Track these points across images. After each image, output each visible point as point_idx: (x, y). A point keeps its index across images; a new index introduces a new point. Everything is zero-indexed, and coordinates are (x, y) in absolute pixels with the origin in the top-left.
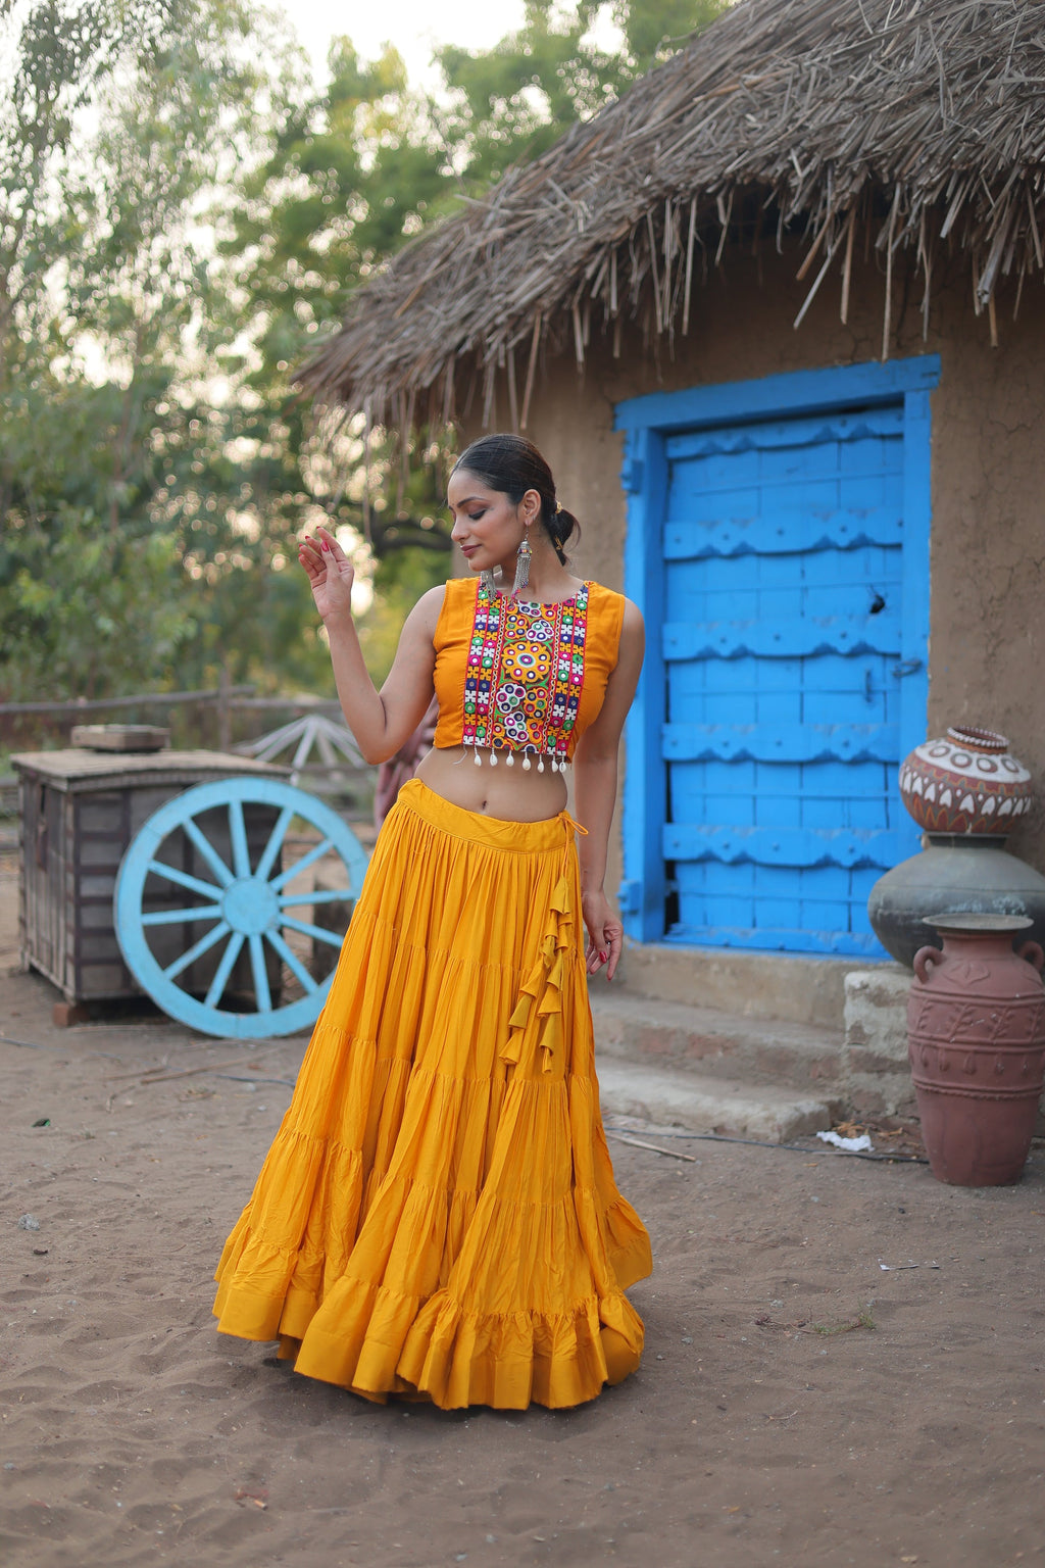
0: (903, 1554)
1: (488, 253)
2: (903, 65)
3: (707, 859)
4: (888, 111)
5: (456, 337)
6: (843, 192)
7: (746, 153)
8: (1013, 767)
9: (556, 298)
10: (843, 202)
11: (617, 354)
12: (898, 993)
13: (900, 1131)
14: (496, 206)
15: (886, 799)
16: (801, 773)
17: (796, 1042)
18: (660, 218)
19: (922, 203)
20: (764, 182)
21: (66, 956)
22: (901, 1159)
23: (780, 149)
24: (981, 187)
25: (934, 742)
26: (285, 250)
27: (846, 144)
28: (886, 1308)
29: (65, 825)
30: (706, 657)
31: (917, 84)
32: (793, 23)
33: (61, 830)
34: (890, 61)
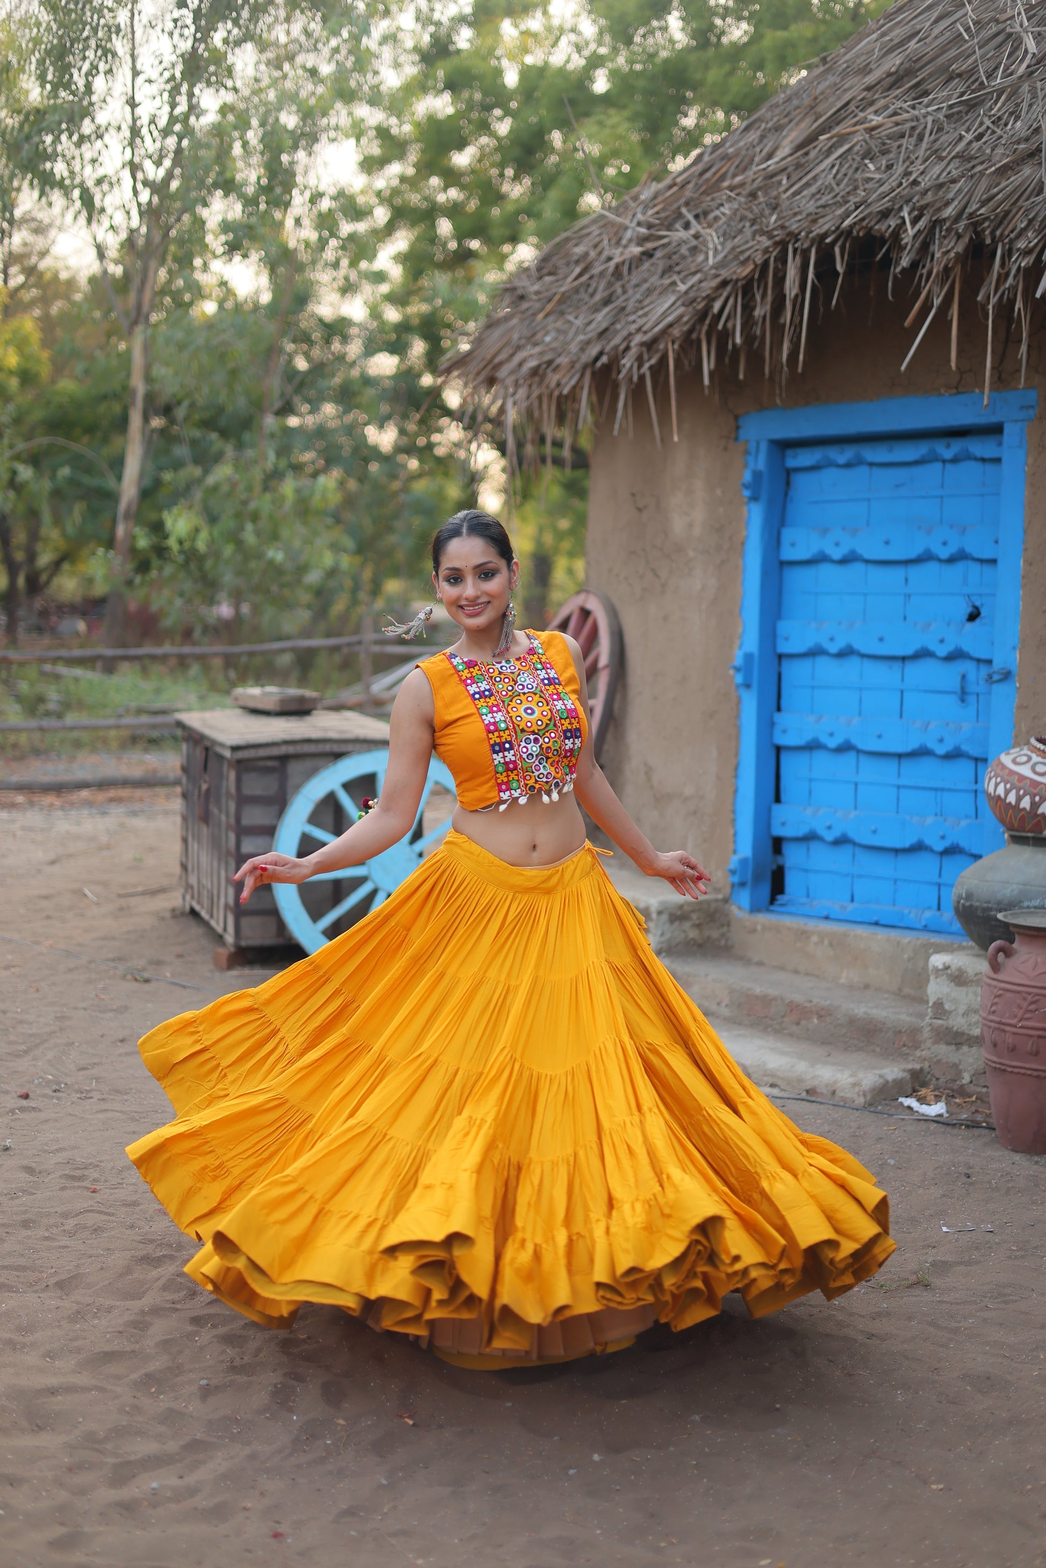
0: (933, 1483)
1: (625, 269)
2: (1009, 127)
3: (811, 837)
4: (994, 172)
5: (594, 351)
6: (948, 252)
7: (863, 207)
9: (685, 328)
10: (949, 260)
11: (741, 376)
12: (976, 975)
13: (974, 1098)
14: (634, 224)
15: (976, 791)
16: (899, 763)
17: (884, 1014)
18: (782, 258)
19: (1019, 266)
20: (878, 235)
21: (227, 906)
22: (972, 1125)
23: (894, 205)
25: (1018, 749)
26: (427, 167)
27: (953, 206)
28: (941, 1267)
29: (227, 787)
30: (815, 652)
31: (1022, 146)
32: (915, 62)
33: (224, 791)
34: (999, 119)
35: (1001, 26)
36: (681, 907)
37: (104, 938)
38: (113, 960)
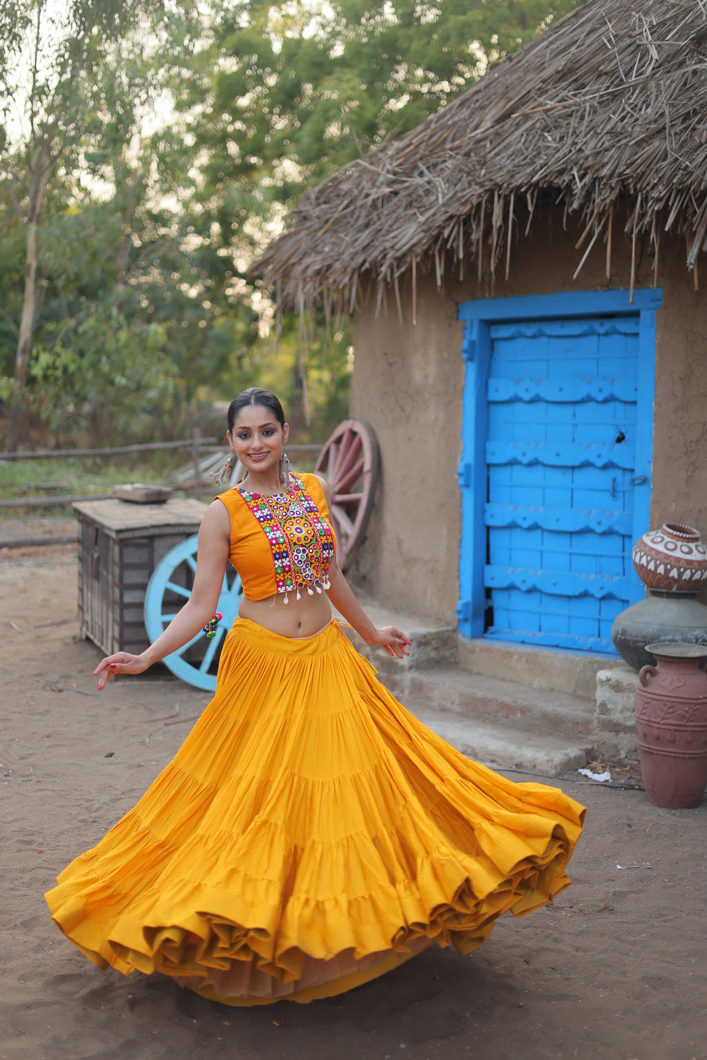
1: (379, 204)
2: (643, 112)
3: (511, 588)
4: (634, 144)
5: (360, 260)
6: (605, 199)
7: (546, 167)
8: (702, 551)
9: (425, 247)
10: (606, 204)
11: (461, 278)
12: (629, 685)
13: (628, 768)
14: (384, 172)
15: (623, 557)
16: (571, 539)
17: (565, 710)
18: (491, 201)
19: (654, 209)
20: (556, 186)
21: (113, 638)
22: (629, 788)
23: (567, 165)
24: (690, 199)
25: (654, 532)
26: (220, 107)
27: (608, 167)
28: (619, 896)
29: (113, 557)
30: (513, 463)
31: (653, 126)
32: (575, 63)
33: (110, 559)
34: (636, 106)
35: (634, 39)
36: (425, 636)
37: (28, 659)
38: (35, 675)
